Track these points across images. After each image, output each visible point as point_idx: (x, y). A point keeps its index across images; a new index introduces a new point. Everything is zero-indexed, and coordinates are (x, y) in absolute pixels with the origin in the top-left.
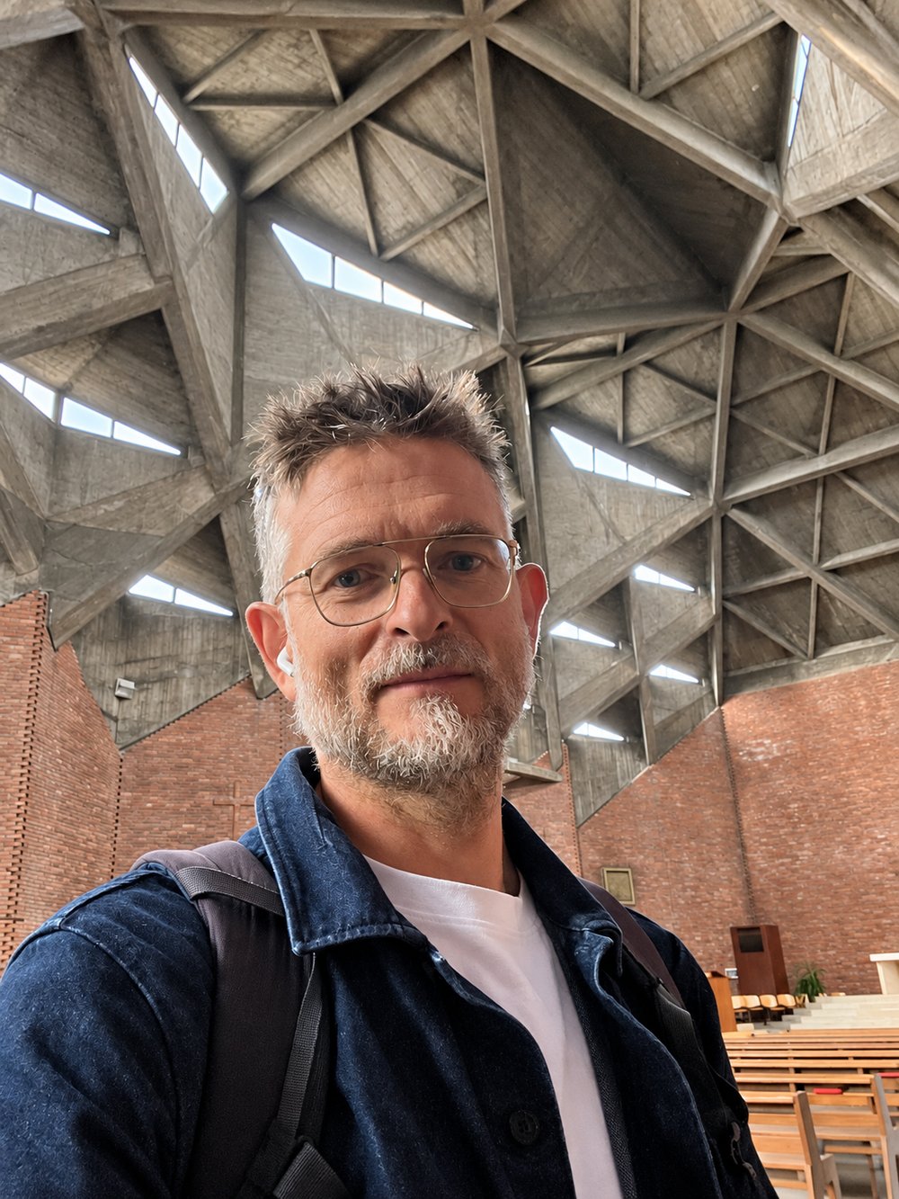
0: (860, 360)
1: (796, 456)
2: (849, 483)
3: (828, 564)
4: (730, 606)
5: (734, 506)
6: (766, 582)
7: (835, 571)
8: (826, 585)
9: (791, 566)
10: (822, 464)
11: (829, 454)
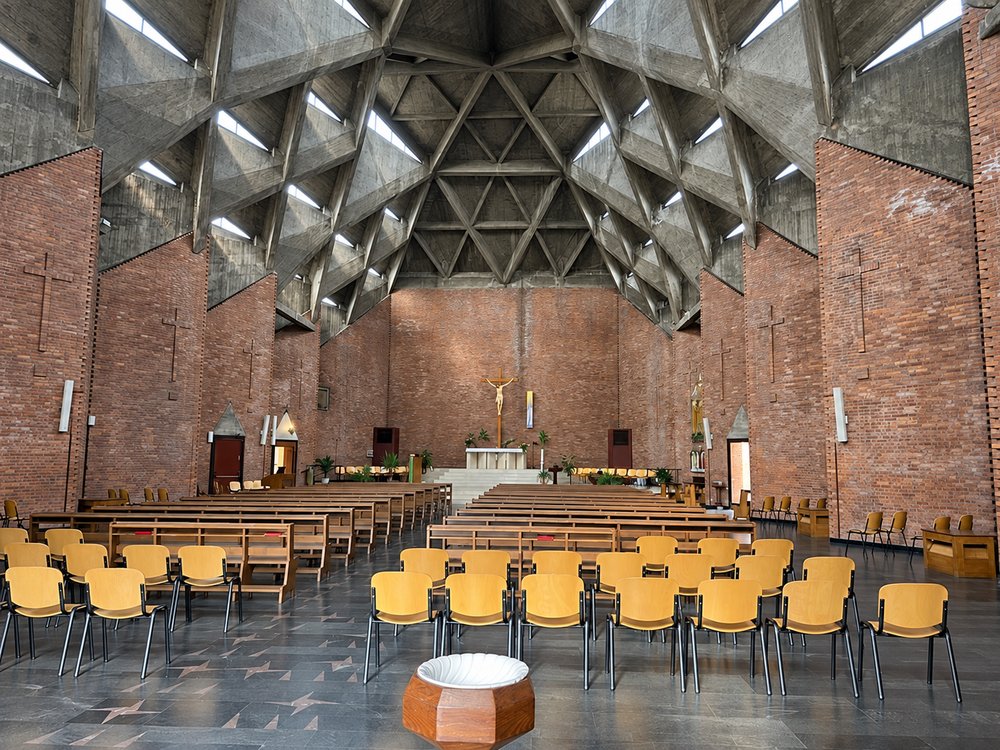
0: (542, 120)
1: (486, 158)
2: (508, 184)
3: (478, 226)
4: (417, 236)
5: (441, 177)
6: (441, 226)
7: (480, 231)
8: (473, 236)
9: (458, 221)
10: (497, 169)
11: (505, 164)
